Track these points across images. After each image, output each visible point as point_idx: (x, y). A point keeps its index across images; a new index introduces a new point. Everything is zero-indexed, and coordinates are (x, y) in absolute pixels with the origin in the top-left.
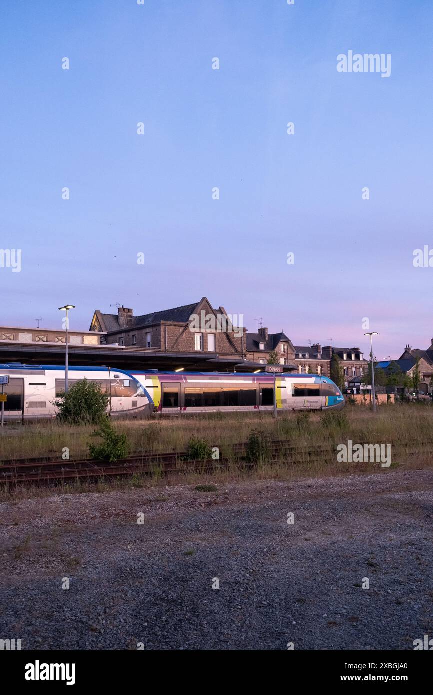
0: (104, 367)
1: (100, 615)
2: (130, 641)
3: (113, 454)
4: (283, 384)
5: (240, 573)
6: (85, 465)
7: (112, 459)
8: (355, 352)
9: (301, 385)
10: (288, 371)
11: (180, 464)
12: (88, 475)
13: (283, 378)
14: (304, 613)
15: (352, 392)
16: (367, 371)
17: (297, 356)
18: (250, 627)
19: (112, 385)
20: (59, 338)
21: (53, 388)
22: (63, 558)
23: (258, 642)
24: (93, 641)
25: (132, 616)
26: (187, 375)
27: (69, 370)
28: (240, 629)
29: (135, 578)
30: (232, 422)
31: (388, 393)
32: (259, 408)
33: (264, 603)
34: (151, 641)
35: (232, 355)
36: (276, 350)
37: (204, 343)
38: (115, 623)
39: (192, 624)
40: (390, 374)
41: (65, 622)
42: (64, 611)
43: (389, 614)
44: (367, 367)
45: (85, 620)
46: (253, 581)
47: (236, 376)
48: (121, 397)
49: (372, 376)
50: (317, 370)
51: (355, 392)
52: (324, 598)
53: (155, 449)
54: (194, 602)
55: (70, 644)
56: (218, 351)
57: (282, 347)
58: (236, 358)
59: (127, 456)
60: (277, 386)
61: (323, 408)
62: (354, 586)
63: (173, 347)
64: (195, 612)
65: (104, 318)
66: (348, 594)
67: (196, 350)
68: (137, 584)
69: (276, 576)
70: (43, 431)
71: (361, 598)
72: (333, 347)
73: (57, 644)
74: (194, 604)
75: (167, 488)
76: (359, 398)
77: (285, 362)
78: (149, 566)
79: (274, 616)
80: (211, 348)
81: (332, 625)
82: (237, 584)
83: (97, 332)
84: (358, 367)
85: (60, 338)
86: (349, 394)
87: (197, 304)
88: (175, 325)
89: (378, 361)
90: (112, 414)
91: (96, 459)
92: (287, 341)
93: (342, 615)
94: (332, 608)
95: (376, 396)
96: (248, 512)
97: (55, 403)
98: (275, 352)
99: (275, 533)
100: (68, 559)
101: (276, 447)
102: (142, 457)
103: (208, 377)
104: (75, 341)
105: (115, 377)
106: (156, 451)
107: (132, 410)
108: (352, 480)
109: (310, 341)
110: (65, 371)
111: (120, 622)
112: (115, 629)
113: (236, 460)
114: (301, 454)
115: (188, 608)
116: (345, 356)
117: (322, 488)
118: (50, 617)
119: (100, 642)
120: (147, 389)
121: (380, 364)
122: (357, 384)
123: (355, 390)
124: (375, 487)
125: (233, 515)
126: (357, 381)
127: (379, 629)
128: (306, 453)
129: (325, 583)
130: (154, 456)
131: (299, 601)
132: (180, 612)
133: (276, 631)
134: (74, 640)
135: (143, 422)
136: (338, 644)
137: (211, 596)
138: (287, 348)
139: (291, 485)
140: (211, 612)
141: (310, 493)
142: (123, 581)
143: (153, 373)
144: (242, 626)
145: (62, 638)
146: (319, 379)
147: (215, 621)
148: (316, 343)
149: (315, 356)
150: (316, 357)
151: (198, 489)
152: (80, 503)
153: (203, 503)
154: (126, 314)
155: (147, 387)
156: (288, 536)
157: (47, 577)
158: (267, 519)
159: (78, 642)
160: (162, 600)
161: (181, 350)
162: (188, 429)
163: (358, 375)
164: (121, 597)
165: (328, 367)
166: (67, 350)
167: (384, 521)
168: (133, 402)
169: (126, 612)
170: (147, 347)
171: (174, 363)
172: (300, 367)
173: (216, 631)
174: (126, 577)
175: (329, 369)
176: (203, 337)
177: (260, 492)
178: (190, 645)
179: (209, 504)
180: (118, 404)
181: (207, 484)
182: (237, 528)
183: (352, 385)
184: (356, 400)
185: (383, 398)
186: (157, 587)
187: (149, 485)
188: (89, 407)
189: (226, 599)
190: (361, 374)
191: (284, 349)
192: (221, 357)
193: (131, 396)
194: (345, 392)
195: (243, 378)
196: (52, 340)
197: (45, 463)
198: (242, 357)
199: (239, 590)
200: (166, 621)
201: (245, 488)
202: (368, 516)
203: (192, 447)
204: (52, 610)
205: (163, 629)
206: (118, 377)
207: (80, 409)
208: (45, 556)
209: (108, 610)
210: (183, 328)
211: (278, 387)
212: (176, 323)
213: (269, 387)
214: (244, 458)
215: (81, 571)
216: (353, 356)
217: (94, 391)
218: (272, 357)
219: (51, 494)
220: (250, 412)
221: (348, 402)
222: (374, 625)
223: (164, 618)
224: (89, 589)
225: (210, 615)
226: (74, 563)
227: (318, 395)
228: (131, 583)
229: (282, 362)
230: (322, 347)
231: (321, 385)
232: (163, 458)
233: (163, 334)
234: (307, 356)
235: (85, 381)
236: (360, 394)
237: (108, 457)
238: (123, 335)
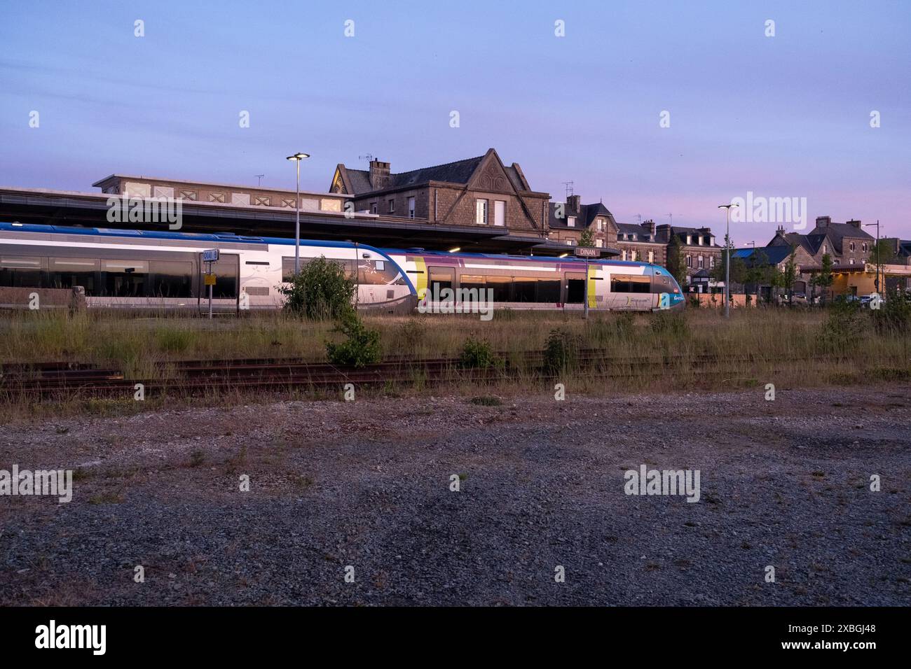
0: (349, 242)
1: (339, 543)
2: (377, 574)
3: (359, 356)
4: (598, 274)
5: (529, 504)
6: (320, 369)
7: (357, 363)
8: (703, 234)
9: (624, 276)
10: (606, 256)
11: (450, 372)
12: (326, 381)
13: (600, 265)
14: (614, 553)
15: (696, 290)
16: (719, 261)
17: (620, 237)
18: (540, 567)
19: (359, 267)
20: (287, 201)
21: (279, 269)
22: (290, 476)
23: (550, 583)
24: (329, 572)
25: (381, 546)
26: (465, 257)
27: (301, 244)
28: (526, 568)
29: (385, 502)
30: (523, 323)
31: (748, 292)
32: (563, 306)
33: (559, 539)
34: (406, 576)
35: (528, 231)
36: (591, 227)
37: (489, 213)
38: (358, 553)
39: (461, 559)
40: (752, 267)
41: (291, 548)
42: (291, 536)
43: (731, 558)
44: (720, 255)
45: (318, 547)
46: (546, 514)
47: (533, 260)
48: (372, 284)
49: (726, 269)
50: (648, 258)
51: (701, 290)
52: (643, 536)
53: (417, 353)
54: (465, 534)
55: (298, 572)
56: (508, 225)
57: (599, 224)
58: (533, 236)
59: (379, 361)
60: (590, 275)
61: (654, 310)
62: (685, 524)
63: (445, 218)
64: (466, 546)
65: (350, 176)
66: (677, 534)
67: (478, 222)
68: (389, 510)
69: (579, 509)
70: (265, 325)
71: (694, 539)
72: (673, 225)
73: (281, 571)
74: (465, 537)
75: (433, 398)
76: (705, 298)
77: (603, 244)
78: (405, 490)
79: (574, 555)
80: (499, 221)
81: (652, 568)
82: (524, 515)
83: (339, 194)
84: (707, 254)
85: (289, 201)
86: (692, 292)
87: (481, 158)
88: (449, 187)
89: (736, 248)
90: (359, 308)
91: (336, 362)
92: (607, 215)
93: (667, 558)
94: (652, 549)
95: (731, 296)
96: (543, 433)
97: (280, 288)
98: (590, 230)
99: (579, 459)
100: (297, 478)
101: (585, 356)
102: (399, 362)
103: (494, 261)
104: (309, 206)
105: (364, 256)
106: (418, 355)
107: (386, 302)
108: (689, 398)
109: (640, 216)
110: (295, 246)
111: (366, 551)
112: (358, 559)
113: (529, 370)
114: (620, 366)
115: (456, 541)
116: (689, 239)
117: (647, 407)
118: (272, 541)
119: (338, 573)
120: (408, 274)
121: (738, 252)
122: (703, 280)
123: (700, 286)
124: (721, 409)
125: (522, 435)
126: (704, 274)
127: (717, 575)
128: (626, 365)
129: (645, 520)
130: (414, 361)
131: (608, 539)
132: (445, 545)
133: (574, 572)
134: (305, 568)
135: (402, 319)
136: (659, 590)
137: (489, 528)
138: (607, 225)
139: (604, 401)
140: (488, 546)
141: (630, 412)
142: (370, 506)
143: (417, 253)
144: (529, 565)
145: (289, 565)
146: (650, 269)
147: (492, 557)
148: (648, 220)
149: (645, 237)
150: (646, 239)
151: (475, 401)
152: (314, 413)
153: (481, 419)
154: (380, 170)
155: (408, 272)
156: (596, 463)
157: (269, 497)
158: (569, 441)
159: (309, 572)
160: (422, 530)
161: (457, 222)
162: (462, 329)
163: (706, 267)
164: (367, 524)
165: (664, 254)
166: (298, 217)
167: (733, 450)
168: (388, 291)
169: (373, 541)
170: (410, 217)
171: (446, 241)
172: (624, 253)
173: (493, 568)
174: (374, 501)
175: (665, 257)
176: (488, 205)
177: (561, 409)
178: (458, 583)
179: (490, 421)
180: (368, 293)
181: (487, 396)
182: (527, 451)
183: (696, 280)
184: (701, 300)
185: (739, 299)
186: (416, 515)
187: (407, 394)
188: (328, 296)
189: (509, 533)
190: (711, 265)
191: (602, 225)
192: (512, 234)
193: (385, 284)
194: (686, 290)
195: (542, 263)
196: (279, 203)
197: (267, 366)
198: (543, 234)
199: (527, 523)
200: (426, 554)
201: (539, 403)
202: (709, 444)
203: (469, 351)
204: (275, 534)
205: (422, 563)
206: (368, 257)
207: (315, 298)
208: (266, 472)
209: (348, 537)
210: (460, 192)
211: (591, 278)
212: (450, 184)
213: (579, 277)
214: (540, 368)
215: (314, 492)
216: (701, 239)
217: (334, 274)
218: (585, 236)
219: (274, 401)
220: (551, 312)
221: (690, 304)
222: (710, 571)
223: (424, 551)
224: (324, 513)
225: (486, 550)
226: (304, 482)
227: (648, 291)
228: (381, 509)
229: (599, 243)
230: (656, 225)
231: (652, 278)
232: (428, 365)
233: (431, 199)
234: (634, 237)
235: (322, 260)
236: (706, 293)
237: (352, 361)
238: (376, 199)
